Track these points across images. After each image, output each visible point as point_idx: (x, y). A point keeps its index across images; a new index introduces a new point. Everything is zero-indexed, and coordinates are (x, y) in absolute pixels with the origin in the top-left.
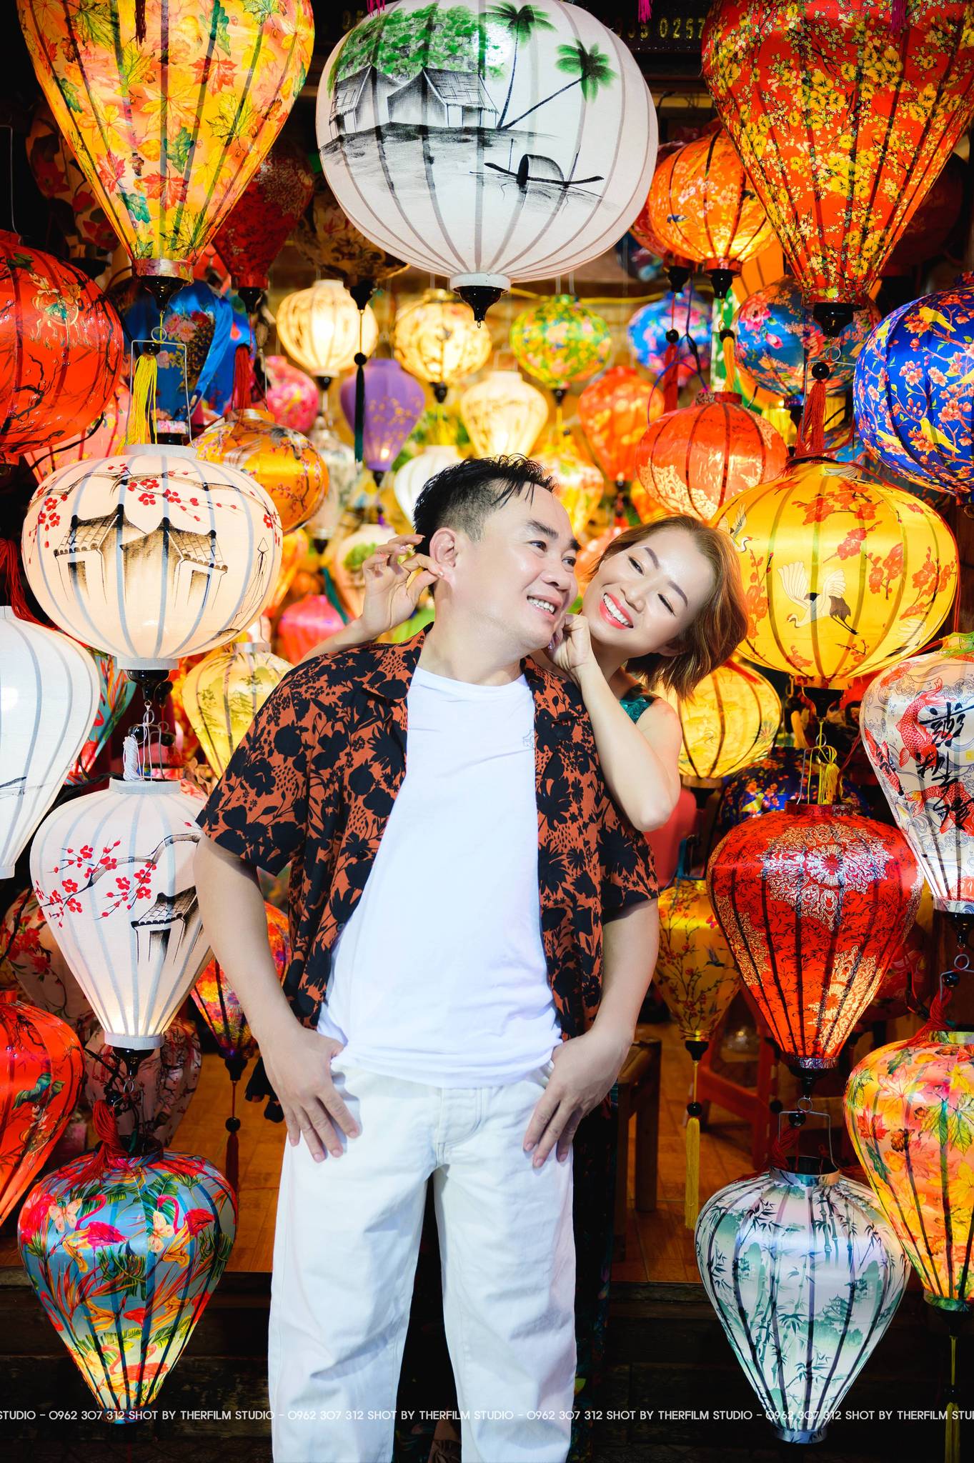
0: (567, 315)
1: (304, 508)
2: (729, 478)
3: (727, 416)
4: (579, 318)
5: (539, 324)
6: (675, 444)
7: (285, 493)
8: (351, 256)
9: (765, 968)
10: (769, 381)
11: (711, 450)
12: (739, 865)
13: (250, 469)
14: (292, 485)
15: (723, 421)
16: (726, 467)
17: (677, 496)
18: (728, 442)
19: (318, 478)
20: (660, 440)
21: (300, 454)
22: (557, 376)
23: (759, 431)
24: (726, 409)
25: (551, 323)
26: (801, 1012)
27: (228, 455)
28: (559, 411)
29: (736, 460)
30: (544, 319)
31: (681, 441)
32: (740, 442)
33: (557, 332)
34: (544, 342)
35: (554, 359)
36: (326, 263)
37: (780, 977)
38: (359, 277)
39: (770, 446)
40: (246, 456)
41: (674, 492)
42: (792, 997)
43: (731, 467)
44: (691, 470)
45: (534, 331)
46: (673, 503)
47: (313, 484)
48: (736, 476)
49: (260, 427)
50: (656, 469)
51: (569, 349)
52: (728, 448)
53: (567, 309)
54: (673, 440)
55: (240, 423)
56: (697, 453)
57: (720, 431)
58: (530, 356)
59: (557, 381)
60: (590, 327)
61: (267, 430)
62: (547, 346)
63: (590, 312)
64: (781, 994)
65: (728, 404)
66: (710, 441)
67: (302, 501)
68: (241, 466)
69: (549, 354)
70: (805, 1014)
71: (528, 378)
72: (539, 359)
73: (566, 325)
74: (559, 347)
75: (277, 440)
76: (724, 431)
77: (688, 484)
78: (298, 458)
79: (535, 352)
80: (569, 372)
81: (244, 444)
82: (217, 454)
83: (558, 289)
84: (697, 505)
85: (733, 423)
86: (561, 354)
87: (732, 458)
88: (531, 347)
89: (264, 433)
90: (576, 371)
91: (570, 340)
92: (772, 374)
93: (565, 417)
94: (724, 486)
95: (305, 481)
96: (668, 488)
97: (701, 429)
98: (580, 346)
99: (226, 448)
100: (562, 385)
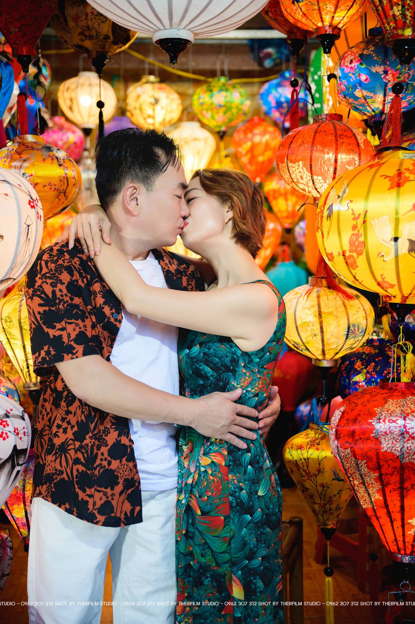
0: (224, 88)
1: (66, 197)
2: (338, 168)
3: (335, 129)
4: (232, 90)
5: (208, 94)
6: (302, 148)
7: (53, 188)
8: (91, 37)
9: (377, 497)
10: (361, 105)
11: (326, 150)
12: (356, 427)
13: (28, 173)
14: (57, 182)
15: (333, 132)
16: (336, 161)
17: (304, 181)
18: (337, 144)
19: (74, 178)
20: (292, 145)
21: (62, 163)
22: (220, 124)
23: (356, 137)
24: (333, 124)
25: (215, 92)
26: (403, 526)
27: (14, 164)
28: (222, 144)
29: (343, 157)
30: (211, 91)
31: (306, 146)
32: (344, 145)
33: (219, 98)
34: (212, 104)
35: (218, 113)
36: (75, 42)
37: (389, 503)
38: (97, 52)
39: (363, 147)
40: (26, 164)
41: (302, 178)
42: (397, 516)
43: (339, 161)
44: (313, 163)
45: (206, 98)
46: (302, 186)
47: (71, 182)
48: (343, 167)
49: (35, 146)
50: (290, 164)
51: (227, 108)
52: (337, 149)
53: (224, 85)
54: (301, 145)
55: (21, 144)
56: (316, 154)
57: (331, 138)
58: (204, 112)
59: (220, 127)
60: (238, 95)
61: (40, 147)
62: (214, 106)
63: (237, 86)
64: (389, 514)
65: (334, 121)
66: (324, 145)
67: (65, 193)
68: (23, 171)
69: (215, 111)
70: (406, 527)
71: (203, 125)
72: (209, 114)
73: (224, 93)
74: (220, 106)
75: (46, 153)
76: (334, 139)
77: (312, 174)
78: (60, 165)
79: (207, 110)
80: (227, 121)
81: (24, 156)
82: (7, 164)
83: (219, 73)
84: (317, 187)
85: (339, 133)
86: (222, 110)
87: (339, 156)
88: (204, 107)
89: (38, 150)
90: (231, 120)
91: (227, 102)
92: (363, 101)
93: (226, 148)
94: (335, 173)
95: (66, 179)
96: (298, 177)
97: (318, 138)
98: (232, 105)
99: (12, 159)
100: (223, 129)
